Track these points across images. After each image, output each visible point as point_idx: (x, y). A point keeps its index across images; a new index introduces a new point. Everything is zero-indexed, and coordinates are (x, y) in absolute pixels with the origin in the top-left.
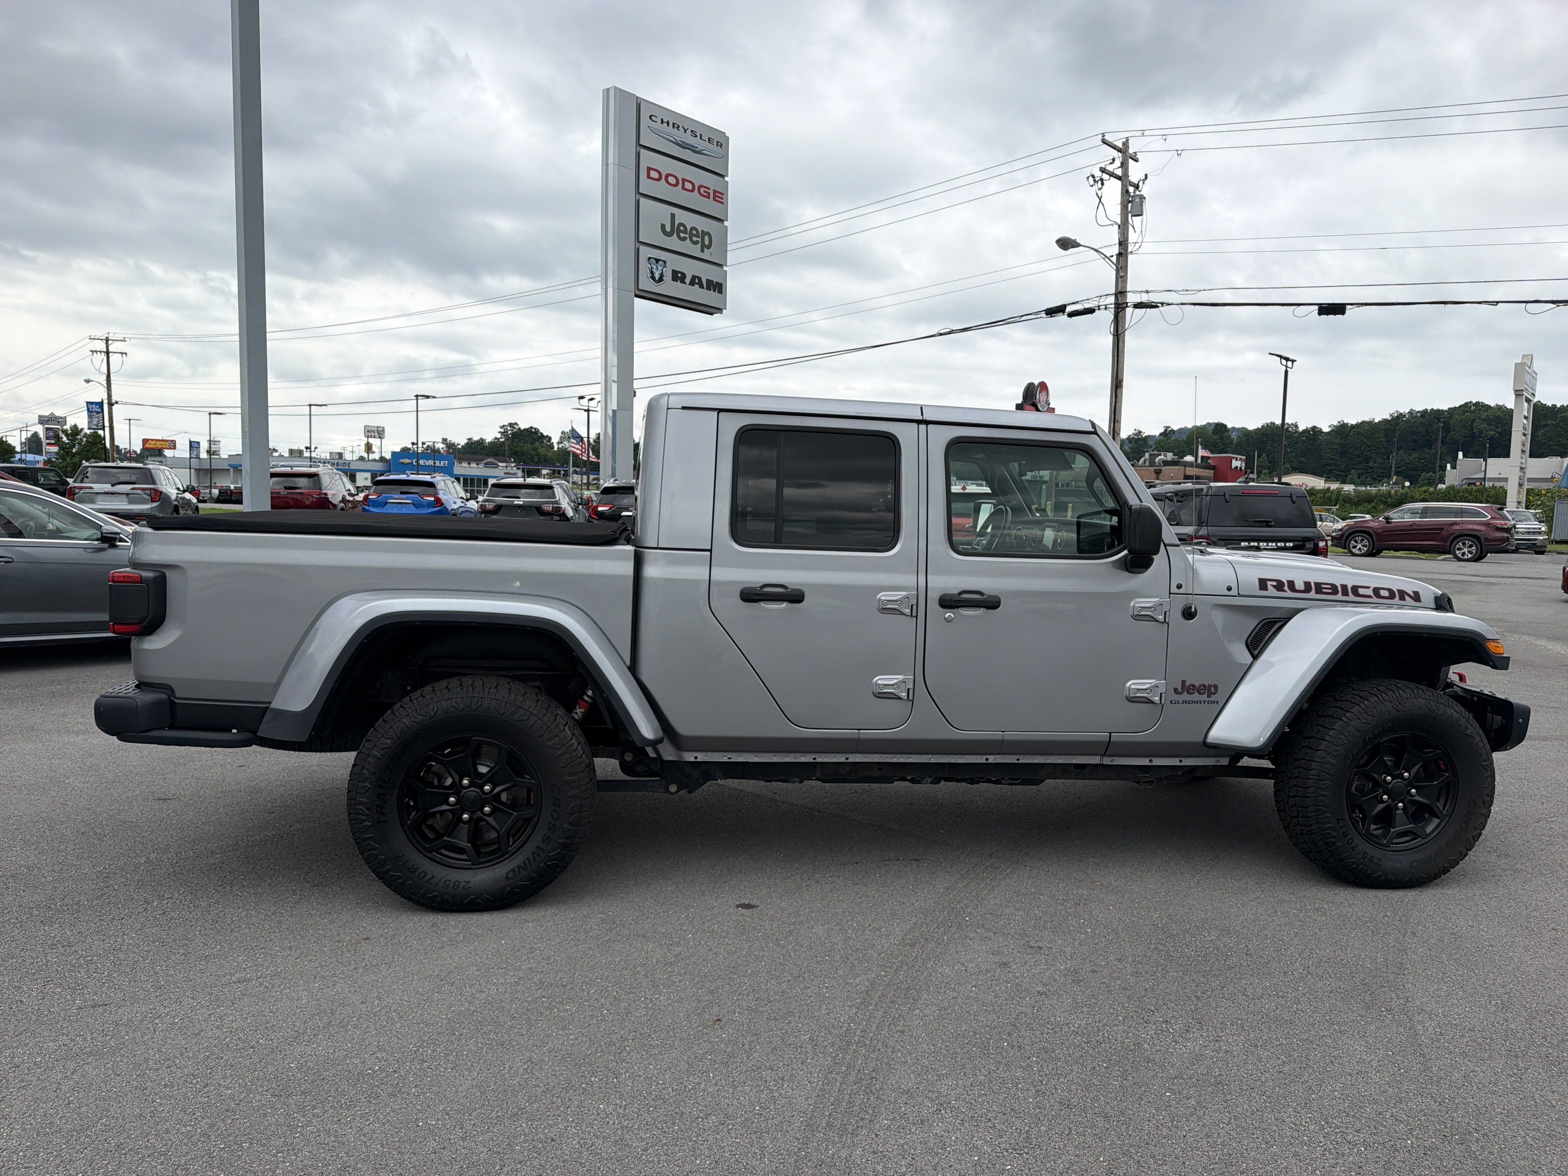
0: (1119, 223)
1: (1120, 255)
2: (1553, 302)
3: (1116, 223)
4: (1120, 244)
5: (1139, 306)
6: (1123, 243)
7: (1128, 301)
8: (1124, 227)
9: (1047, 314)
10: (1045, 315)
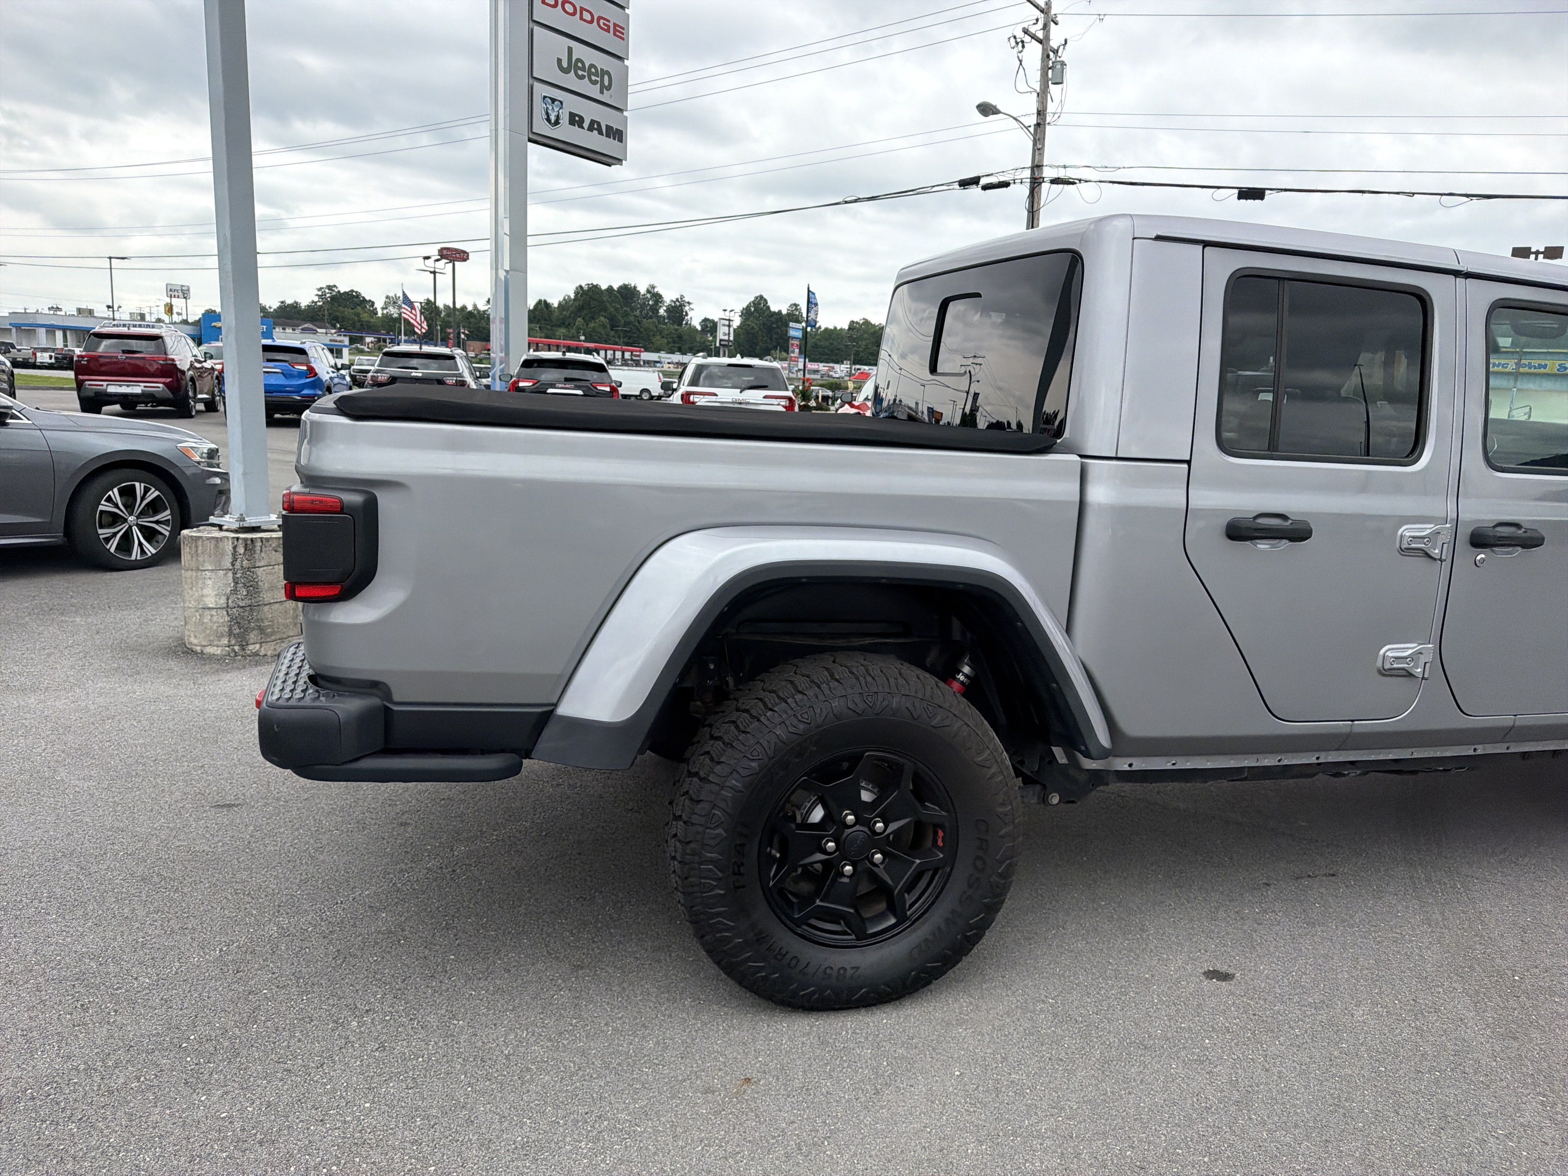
0: (1038, 91)
1: (1038, 125)
2: (1467, 196)
3: (1035, 91)
4: (1039, 113)
5: (1055, 181)
6: (1041, 113)
7: (1043, 176)
8: (1043, 95)
9: (960, 186)
10: (958, 187)
